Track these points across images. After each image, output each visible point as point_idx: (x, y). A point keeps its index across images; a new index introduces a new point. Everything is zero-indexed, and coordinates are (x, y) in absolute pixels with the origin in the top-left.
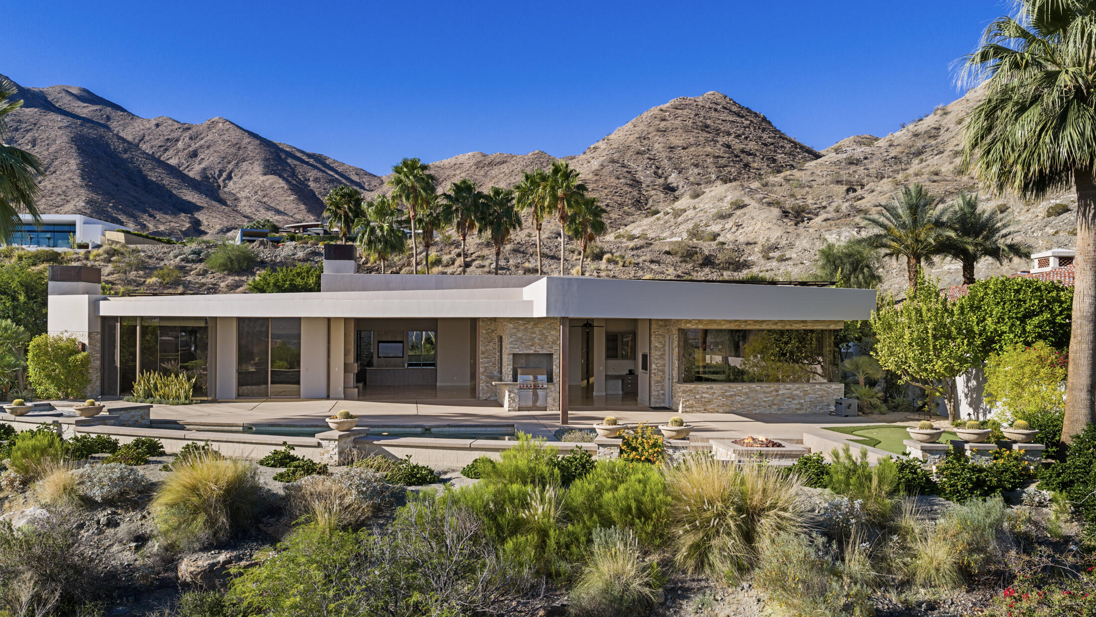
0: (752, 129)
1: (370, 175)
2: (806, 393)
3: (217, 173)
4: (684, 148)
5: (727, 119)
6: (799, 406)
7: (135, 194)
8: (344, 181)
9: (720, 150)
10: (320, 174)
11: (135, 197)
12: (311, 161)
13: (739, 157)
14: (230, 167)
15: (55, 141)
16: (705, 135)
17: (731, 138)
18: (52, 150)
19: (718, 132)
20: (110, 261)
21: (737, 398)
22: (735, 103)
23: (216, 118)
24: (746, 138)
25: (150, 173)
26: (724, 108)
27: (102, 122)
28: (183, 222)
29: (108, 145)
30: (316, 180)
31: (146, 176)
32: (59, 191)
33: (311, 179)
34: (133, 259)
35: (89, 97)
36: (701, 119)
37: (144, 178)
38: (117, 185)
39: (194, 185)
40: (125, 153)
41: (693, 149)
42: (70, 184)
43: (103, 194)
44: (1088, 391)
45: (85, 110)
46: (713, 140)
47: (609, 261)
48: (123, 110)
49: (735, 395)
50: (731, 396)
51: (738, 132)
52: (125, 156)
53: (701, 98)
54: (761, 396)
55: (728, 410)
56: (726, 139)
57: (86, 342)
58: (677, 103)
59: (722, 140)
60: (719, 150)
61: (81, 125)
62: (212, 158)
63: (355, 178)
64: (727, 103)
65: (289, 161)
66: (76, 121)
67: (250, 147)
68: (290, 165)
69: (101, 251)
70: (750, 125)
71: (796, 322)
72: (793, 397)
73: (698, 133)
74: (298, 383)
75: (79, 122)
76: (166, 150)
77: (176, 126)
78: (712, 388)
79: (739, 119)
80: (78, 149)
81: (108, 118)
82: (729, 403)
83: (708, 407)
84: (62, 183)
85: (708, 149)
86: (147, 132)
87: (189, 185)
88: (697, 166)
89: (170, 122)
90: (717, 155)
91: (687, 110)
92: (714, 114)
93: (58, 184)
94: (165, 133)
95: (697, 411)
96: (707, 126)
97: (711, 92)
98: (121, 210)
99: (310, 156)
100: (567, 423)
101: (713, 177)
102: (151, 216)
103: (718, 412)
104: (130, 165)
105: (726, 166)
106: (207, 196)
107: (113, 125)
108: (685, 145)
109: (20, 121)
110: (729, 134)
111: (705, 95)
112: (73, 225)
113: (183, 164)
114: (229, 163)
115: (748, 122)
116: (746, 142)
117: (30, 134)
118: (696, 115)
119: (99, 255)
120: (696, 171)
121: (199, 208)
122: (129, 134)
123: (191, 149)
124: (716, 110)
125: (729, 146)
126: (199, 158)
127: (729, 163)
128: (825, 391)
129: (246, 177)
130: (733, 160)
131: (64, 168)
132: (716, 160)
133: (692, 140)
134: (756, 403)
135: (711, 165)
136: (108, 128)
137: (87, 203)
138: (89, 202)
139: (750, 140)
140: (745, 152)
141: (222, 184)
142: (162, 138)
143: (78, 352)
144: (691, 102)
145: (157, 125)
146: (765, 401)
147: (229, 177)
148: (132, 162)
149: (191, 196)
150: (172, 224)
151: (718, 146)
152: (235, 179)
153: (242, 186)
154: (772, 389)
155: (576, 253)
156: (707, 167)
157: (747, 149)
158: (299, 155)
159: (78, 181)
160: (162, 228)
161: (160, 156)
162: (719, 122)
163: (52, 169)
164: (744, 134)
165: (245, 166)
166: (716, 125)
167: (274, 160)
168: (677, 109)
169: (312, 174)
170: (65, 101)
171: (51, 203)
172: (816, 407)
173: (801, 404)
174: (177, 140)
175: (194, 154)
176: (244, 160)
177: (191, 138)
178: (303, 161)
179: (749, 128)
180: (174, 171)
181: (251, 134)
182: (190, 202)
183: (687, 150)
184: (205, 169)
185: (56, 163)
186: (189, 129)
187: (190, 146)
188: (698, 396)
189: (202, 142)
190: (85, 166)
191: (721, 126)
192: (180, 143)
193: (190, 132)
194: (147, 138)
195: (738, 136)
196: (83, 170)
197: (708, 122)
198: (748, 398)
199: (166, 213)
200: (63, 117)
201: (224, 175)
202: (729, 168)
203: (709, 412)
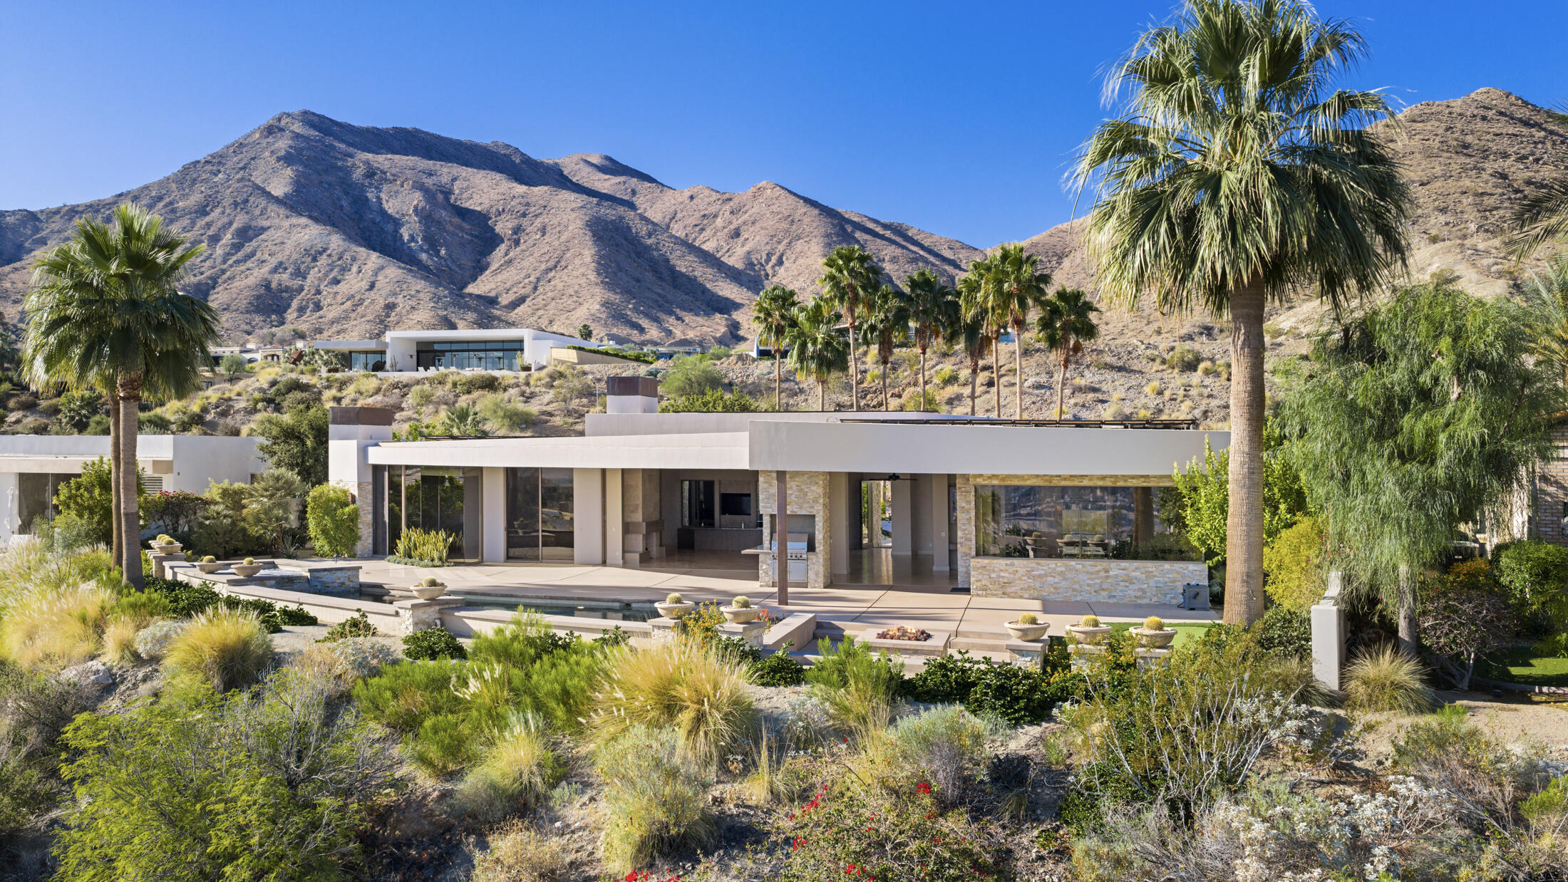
0: (1549, 145)
1: (970, 247)
2: (1149, 575)
3: (764, 257)
4: (1422, 184)
5: (1504, 131)
6: (1139, 594)
7: (660, 291)
8: (932, 259)
9: (1487, 183)
10: (898, 251)
11: (659, 295)
12: (888, 234)
13: (1522, 191)
14: (781, 247)
15: (567, 227)
16: (1463, 159)
17: (1509, 162)
18: (563, 238)
19: (1485, 153)
20: (552, 386)
21: (1050, 579)
22: (1526, 103)
23: (763, 183)
24: (1537, 161)
25: (679, 262)
26: (1501, 114)
27: (626, 198)
28: (717, 325)
29: (629, 228)
30: (894, 260)
31: (674, 266)
32: (571, 291)
33: (887, 258)
34: (576, 384)
35: (612, 167)
36: (1455, 135)
37: (672, 269)
38: (638, 281)
39: (734, 275)
40: (650, 237)
41: (1439, 184)
42: (583, 281)
43: (621, 293)
44: (1243, 581)
45: (606, 184)
46: (1475, 168)
47: (1207, 372)
48: (650, 180)
49: (1046, 575)
50: (1040, 576)
51: (1523, 151)
52: (649, 242)
53: (1459, 102)
54: (1082, 577)
55: (1035, 595)
56: (1500, 165)
57: (356, 493)
58: (1416, 112)
59: (1490, 166)
60: (1485, 182)
61: (598, 204)
62: (758, 238)
63: (948, 254)
64: (1512, 105)
65: (858, 235)
66: (591, 199)
67: (806, 220)
68: (858, 242)
69: (543, 373)
70: (1545, 138)
71: (1133, 477)
72: (1130, 581)
73: (1450, 158)
74: (571, 545)
75: (595, 200)
76: (703, 229)
77: (715, 196)
78: (1012, 565)
79: (1525, 131)
80: (594, 236)
81: (634, 192)
82: (1038, 585)
83: (1009, 590)
84: (575, 281)
85: (1467, 183)
86: (679, 208)
87: (727, 276)
88: (1443, 211)
89: (707, 192)
90: (1480, 191)
91: (1433, 122)
92: (1480, 125)
93: (570, 282)
94: (701, 207)
95: (993, 595)
96: (1466, 146)
97: (1483, 89)
98: (642, 312)
99: (886, 226)
100: (787, 604)
101: (1473, 227)
102: (678, 318)
103: (1021, 597)
104: (655, 253)
105: (1496, 208)
106: (749, 289)
107: (639, 201)
108: (1425, 179)
109: (528, 204)
110: (1505, 156)
111: (1473, 95)
112: (521, 341)
113: (722, 247)
114: (779, 243)
115: (1543, 134)
116: (1536, 167)
117: (539, 220)
118: (1447, 129)
119: (540, 379)
120: (1442, 219)
121: (737, 306)
122: (656, 214)
123: (732, 227)
124: (1484, 118)
125: (1504, 176)
126: (742, 239)
127: (1502, 202)
128: (1178, 573)
129: (801, 261)
130: (1510, 199)
131: (577, 261)
132: (1478, 200)
133: (1438, 170)
134: (1076, 586)
135: (1469, 209)
136: (632, 206)
137: (603, 305)
138: (606, 304)
139: (1544, 164)
140: (1532, 183)
141: (770, 272)
142: (697, 215)
143: (346, 505)
144: (1440, 108)
145: (692, 198)
146: (1089, 585)
147: (780, 262)
148: (658, 250)
149: (728, 290)
150: (705, 329)
151: (1485, 176)
152: (786, 263)
153: (796, 273)
154: (1099, 568)
155: (1158, 361)
156: (1462, 212)
157: (1538, 177)
158: (871, 225)
159: (593, 277)
160: (691, 335)
161: (695, 240)
162: (1488, 137)
163: (563, 263)
164: (1533, 154)
165: (799, 245)
166: (1483, 143)
167: (838, 235)
168: (1414, 121)
169: (888, 251)
170: (584, 174)
171: (561, 307)
172: (1166, 595)
173: (1143, 591)
174: (716, 216)
175: (736, 234)
176: (799, 238)
177: (732, 213)
178: (875, 234)
179: (1543, 143)
180: (710, 259)
181: (808, 201)
182: (727, 299)
183: (1428, 187)
184: (749, 253)
185: (568, 255)
186: (730, 200)
187: (730, 223)
188: (993, 575)
189: (746, 216)
190: (601, 257)
191: (1490, 145)
192: (719, 219)
193: (732, 203)
194: (679, 215)
195: (1522, 158)
196: (599, 263)
197: (1469, 139)
198: (1065, 579)
199: (697, 315)
200: (577, 195)
201: (774, 259)
202: (1501, 212)
203: (1010, 597)
